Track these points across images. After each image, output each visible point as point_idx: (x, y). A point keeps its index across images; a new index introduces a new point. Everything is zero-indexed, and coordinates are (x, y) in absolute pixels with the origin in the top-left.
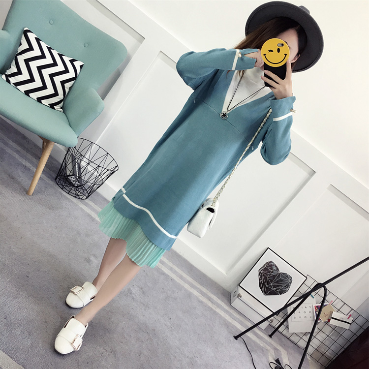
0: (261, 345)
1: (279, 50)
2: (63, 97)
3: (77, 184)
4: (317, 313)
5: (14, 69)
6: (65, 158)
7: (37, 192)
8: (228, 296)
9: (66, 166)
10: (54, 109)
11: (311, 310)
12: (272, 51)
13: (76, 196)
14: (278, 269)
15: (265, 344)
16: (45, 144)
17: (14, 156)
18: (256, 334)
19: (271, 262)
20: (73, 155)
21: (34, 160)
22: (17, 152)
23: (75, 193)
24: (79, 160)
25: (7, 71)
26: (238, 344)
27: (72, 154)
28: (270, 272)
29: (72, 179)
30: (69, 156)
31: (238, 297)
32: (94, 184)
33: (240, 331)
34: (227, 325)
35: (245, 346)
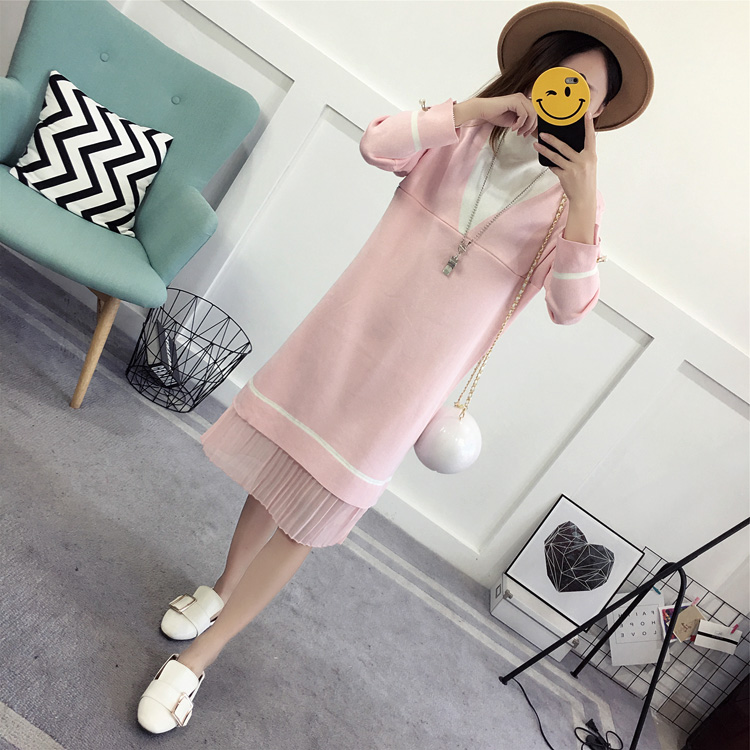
0: (557, 693)
1: (568, 92)
2: (134, 206)
3: (169, 381)
4: (668, 624)
5: (33, 156)
6: (143, 331)
7: (89, 401)
8: (484, 596)
9: (146, 346)
10: (118, 232)
11: (654, 618)
12: (554, 93)
13: (168, 406)
14: (583, 538)
15: (563, 691)
16: (102, 303)
17: (42, 330)
18: (545, 672)
19: (569, 523)
20: (160, 322)
21: (82, 337)
22: (48, 321)
23: (166, 399)
24: (172, 334)
25: (20, 159)
26: (508, 693)
27: (157, 322)
28: (567, 545)
29: (160, 372)
30: (150, 326)
31: (504, 597)
32: (205, 382)
33: (512, 666)
34: (486, 656)
35: (523, 696)
